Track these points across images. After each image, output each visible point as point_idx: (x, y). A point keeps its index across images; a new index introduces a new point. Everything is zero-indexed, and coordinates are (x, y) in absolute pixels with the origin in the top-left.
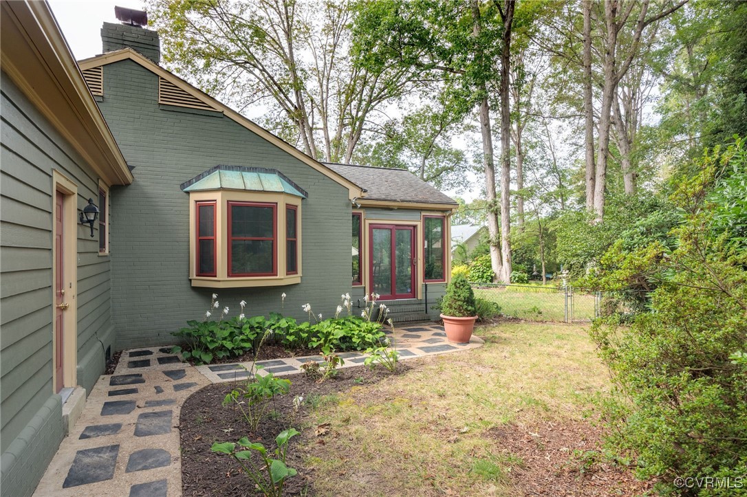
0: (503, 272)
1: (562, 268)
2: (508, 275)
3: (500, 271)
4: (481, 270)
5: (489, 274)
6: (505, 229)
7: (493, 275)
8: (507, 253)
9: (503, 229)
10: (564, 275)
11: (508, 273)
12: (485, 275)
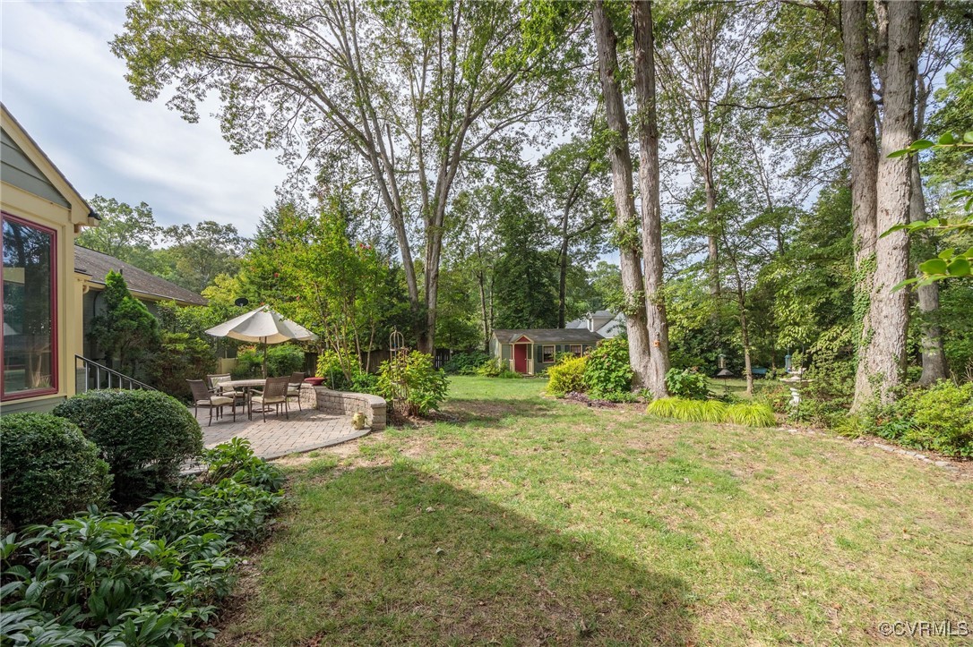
0: (652, 371)
1: (788, 363)
2: (661, 377)
3: (646, 367)
4: (606, 365)
5: (620, 374)
6: (652, 280)
7: (629, 376)
8: (658, 331)
9: (650, 281)
10: (795, 378)
11: (661, 371)
12: (614, 375)
